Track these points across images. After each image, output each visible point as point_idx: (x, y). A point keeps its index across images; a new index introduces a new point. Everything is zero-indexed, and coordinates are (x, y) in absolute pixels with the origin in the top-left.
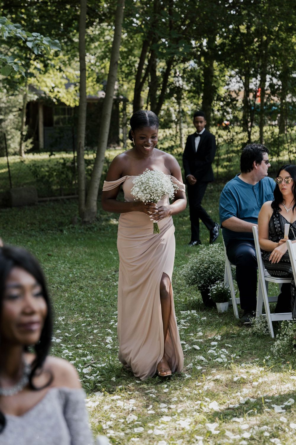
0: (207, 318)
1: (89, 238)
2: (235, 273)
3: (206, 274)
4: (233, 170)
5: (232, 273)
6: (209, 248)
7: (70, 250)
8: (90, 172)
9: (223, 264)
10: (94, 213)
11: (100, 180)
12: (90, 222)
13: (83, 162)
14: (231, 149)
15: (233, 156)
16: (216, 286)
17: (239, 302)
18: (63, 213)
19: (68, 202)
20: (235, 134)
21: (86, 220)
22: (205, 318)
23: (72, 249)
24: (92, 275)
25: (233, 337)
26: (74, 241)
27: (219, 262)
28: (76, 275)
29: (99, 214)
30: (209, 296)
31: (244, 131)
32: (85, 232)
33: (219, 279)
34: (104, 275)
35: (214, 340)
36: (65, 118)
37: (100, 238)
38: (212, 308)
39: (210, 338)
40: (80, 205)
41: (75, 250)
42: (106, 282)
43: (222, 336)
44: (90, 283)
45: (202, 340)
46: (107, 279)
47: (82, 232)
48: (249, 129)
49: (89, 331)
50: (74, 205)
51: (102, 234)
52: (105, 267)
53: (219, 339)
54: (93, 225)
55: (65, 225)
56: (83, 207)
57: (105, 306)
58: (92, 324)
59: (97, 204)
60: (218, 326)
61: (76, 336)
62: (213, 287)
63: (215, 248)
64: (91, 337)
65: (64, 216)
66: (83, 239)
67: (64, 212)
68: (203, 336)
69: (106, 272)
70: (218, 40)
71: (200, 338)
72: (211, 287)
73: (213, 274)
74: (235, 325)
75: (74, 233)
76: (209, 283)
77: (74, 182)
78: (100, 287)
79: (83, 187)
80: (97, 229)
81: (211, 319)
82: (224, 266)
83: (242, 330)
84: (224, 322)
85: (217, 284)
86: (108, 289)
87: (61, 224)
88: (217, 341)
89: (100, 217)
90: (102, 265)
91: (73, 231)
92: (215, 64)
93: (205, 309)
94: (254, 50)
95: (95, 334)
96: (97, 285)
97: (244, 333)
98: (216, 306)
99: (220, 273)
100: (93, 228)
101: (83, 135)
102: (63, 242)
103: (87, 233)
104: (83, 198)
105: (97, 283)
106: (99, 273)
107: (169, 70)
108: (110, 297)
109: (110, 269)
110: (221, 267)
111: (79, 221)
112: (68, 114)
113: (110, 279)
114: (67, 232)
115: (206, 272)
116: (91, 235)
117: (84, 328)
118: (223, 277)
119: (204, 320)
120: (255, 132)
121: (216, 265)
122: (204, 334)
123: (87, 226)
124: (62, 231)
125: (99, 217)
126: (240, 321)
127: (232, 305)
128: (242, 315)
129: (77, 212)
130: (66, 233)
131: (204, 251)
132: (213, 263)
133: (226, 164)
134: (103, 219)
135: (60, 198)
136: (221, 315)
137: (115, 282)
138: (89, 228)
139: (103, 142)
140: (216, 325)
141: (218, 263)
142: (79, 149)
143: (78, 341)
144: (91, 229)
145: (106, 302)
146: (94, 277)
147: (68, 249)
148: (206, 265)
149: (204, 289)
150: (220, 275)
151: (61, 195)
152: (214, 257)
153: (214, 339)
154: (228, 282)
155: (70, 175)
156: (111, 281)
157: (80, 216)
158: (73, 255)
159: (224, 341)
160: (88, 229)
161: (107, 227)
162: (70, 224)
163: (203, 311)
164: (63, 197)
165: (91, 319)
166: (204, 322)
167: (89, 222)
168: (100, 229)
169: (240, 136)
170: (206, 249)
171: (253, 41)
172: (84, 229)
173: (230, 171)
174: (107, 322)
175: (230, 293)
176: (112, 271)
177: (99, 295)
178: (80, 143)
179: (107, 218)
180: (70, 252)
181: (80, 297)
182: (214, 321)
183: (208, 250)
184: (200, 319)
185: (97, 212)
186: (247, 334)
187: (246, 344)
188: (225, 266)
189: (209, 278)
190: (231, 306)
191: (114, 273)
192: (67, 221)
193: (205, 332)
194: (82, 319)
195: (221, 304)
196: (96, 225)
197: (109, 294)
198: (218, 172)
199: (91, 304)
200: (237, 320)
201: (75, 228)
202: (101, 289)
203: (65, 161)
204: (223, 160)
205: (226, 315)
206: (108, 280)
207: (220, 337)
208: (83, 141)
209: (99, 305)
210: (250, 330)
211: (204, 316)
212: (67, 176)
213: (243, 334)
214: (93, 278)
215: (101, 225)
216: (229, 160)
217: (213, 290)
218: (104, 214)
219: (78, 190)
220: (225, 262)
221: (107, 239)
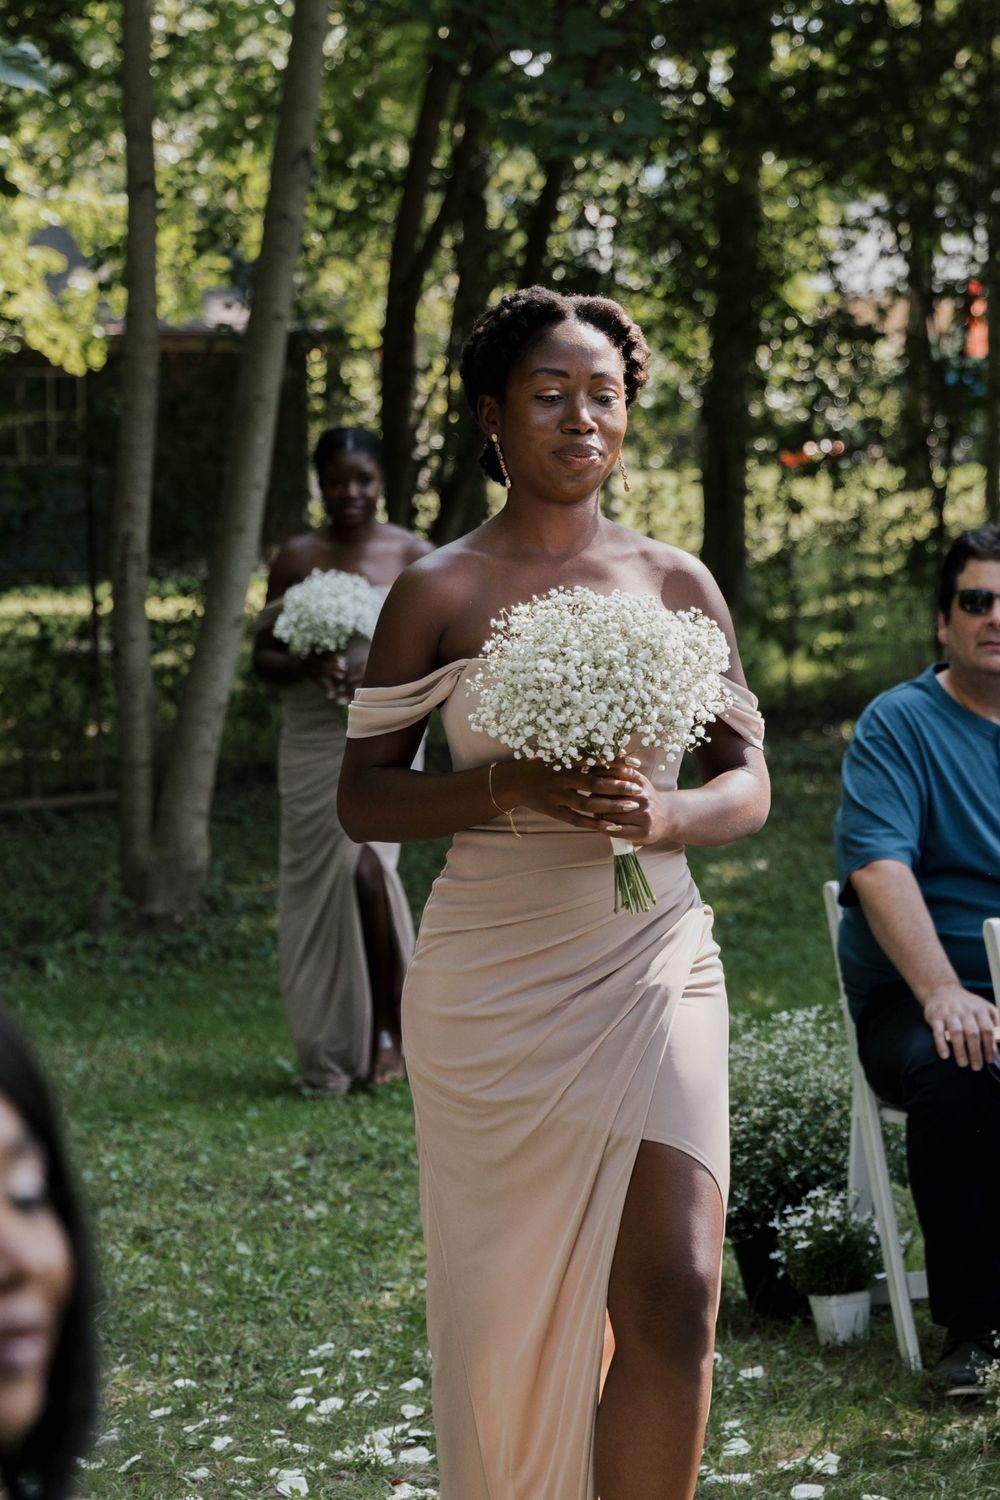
0: (770, 1369)
1: (175, 999)
2: (903, 1151)
3: (759, 1158)
4: (864, 672)
5: (888, 1149)
6: (773, 1029)
7: (81, 1054)
8: (168, 681)
9: (840, 1106)
10: (193, 875)
11: (223, 713)
12: (178, 919)
13: (140, 631)
14: (850, 571)
15: (861, 605)
16: (810, 1211)
17: (922, 1292)
18: (38, 879)
19: (61, 826)
20: (869, 498)
21: (158, 908)
22: (758, 1372)
23: (91, 1051)
24: (197, 1173)
25: (901, 1459)
26: (100, 1012)
27: (823, 1098)
28: (114, 1175)
29: (218, 881)
30: (777, 1264)
31: (911, 484)
32: (152, 968)
33: (820, 1180)
34: (253, 1170)
35: (807, 1475)
36: (43, 426)
37: (225, 996)
38: (792, 1323)
39: (784, 1465)
40: (126, 839)
41: (105, 1055)
42: (262, 1206)
43: (844, 1458)
44: (184, 1214)
45: (746, 1477)
46: (270, 1193)
47: (135, 970)
48: (939, 475)
49: (192, 1442)
50: (98, 839)
51: (237, 979)
52: (258, 1132)
53: (832, 1470)
54: (191, 935)
55: (53, 937)
56: (142, 848)
57: (263, 1323)
58: (202, 1407)
59: (211, 833)
60: (823, 1405)
61: (123, 1468)
62: (794, 1221)
63: (804, 1031)
64: (202, 1473)
65: (48, 894)
66: (141, 1001)
67: (46, 871)
68: (753, 1456)
69: (265, 1155)
70: (785, 56)
71: (740, 1464)
72: (783, 1218)
73: (794, 1156)
74: (910, 1405)
75: (97, 971)
76: (773, 1200)
77: (92, 731)
78: (236, 1230)
79: (141, 749)
80: (212, 955)
81: (787, 1373)
82: (845, 1116)
83: (940, 1426)
84: (851, 1387)
85: (816, 1203)
86: (275, 1241)
87: (34, 930)
88: (820, 1478)
89: (226, 895)
90: (241, 1125)
91: (93, 963)
92: (772, 168)
93: (755, 1326)
94: (955, 104)
95: (219, 1455)
96: (221, 1219)
97: (951, 1438)
98: (809, 1311)
99: (826, 1148)
100: (192, 947)
101: (141, 499)
102: (42, 1017)
103: (163, 971)
104: (142, 802)
105: (222, 1210)
106: (230, 1164)
107: (550, 194)
108: (285, 1277)
109: (284, 1143)
110: (832, 1122)
111: (123, 914)
112: (58, 406)
113: (286, 1192)
114: (62, 967)
115: (761, 1144)
116: (180, 980)
117: (161, 1430)
118: (841, 1169)
119: (754, 1380)
120: (967, 489)
121: (805, 1111)
122: (756, 1450)
123: (159, 940)
124: (36, 964)
125: (219, 897)
126: (930, 1384)
127: (888, 1307)
128: (936, 1355)
129: (114, 869)
130: (60, 974)
131: (751, 1044)
132: (794, 1103)
133: (827, 639)
134: (239, 902)
135: (21, 805)
136: (833, 1353)
137: (310, 1206)
138: (170, 948)
139: (241, 529)
140: (814, 1403)
141: (815, 1102)
142: (123, 565)
143: (136, 1491)
144: (179, 952)
145: (269, 1299)
146: (205, 1181)
147: (70, 1050)
148: (758, 1112)
149: (750, 1229)
150: (826, 1160)
151: (26, 792)
152: (798, 1071)
153: (809, 1469)
154: (866, 1191)
155: (73, 694)
156: (289, 1199)
157: (126, 892)
158: (96, 1079)
159: (858, 1477)
160: (169, 956)
161: (261, 944)
162: (78, 928)
163: (745, 1338)
164: (36, 802)
165: (194, 1384)
166: (753, 1389)
167: (169, 917)
168: (227, 954)
169: (894, 507)
170: (757, 1037)
171: (948, 62)
172: (147, 952)
173: (849, 676)
174: (276, 1397)
175: (878, 1245)
176: (292, 1151)
177: (231, 1269)
178: (128, 537)
179: (260, 900)
180: (81, 1065)
181: (141, 1276)
182: (801, 1385)
183: (769, 1041)
184: (735, 1374)
185: (211, 872)
186: (966, 1444)
187: (965, 1490)
188: (853, 1114)
189: (776, 1176)
190: (881, 1312)
191: (300, 1161)
192: (62, 917)
193: (759, 1438)
194: (151, 1385)
195: (834, 1300)
196: (203, 934)
197: (282, 1262)
198: (789, 678)
199: (192, 1313)
200: (912, 1377)
201: (103, 950)
202: (240, 1238)
203: (43, 627)
204: (816, 621)
205: (862, 1356)
206: (275, 1196)
207: (834, 1458)
208: (140, 531)
209: (236, 1316)
210: (979, 1425)
211: (755, 1361)
212: (57, 701)
213: (945, 1444)
214: (198, 1189)
215: (231, 934)
216: (844, 622)
217: (795, 1234)
218: (246, 882)
219: (117, 771)
220: (849, 1099)
221: (263, 1002)
